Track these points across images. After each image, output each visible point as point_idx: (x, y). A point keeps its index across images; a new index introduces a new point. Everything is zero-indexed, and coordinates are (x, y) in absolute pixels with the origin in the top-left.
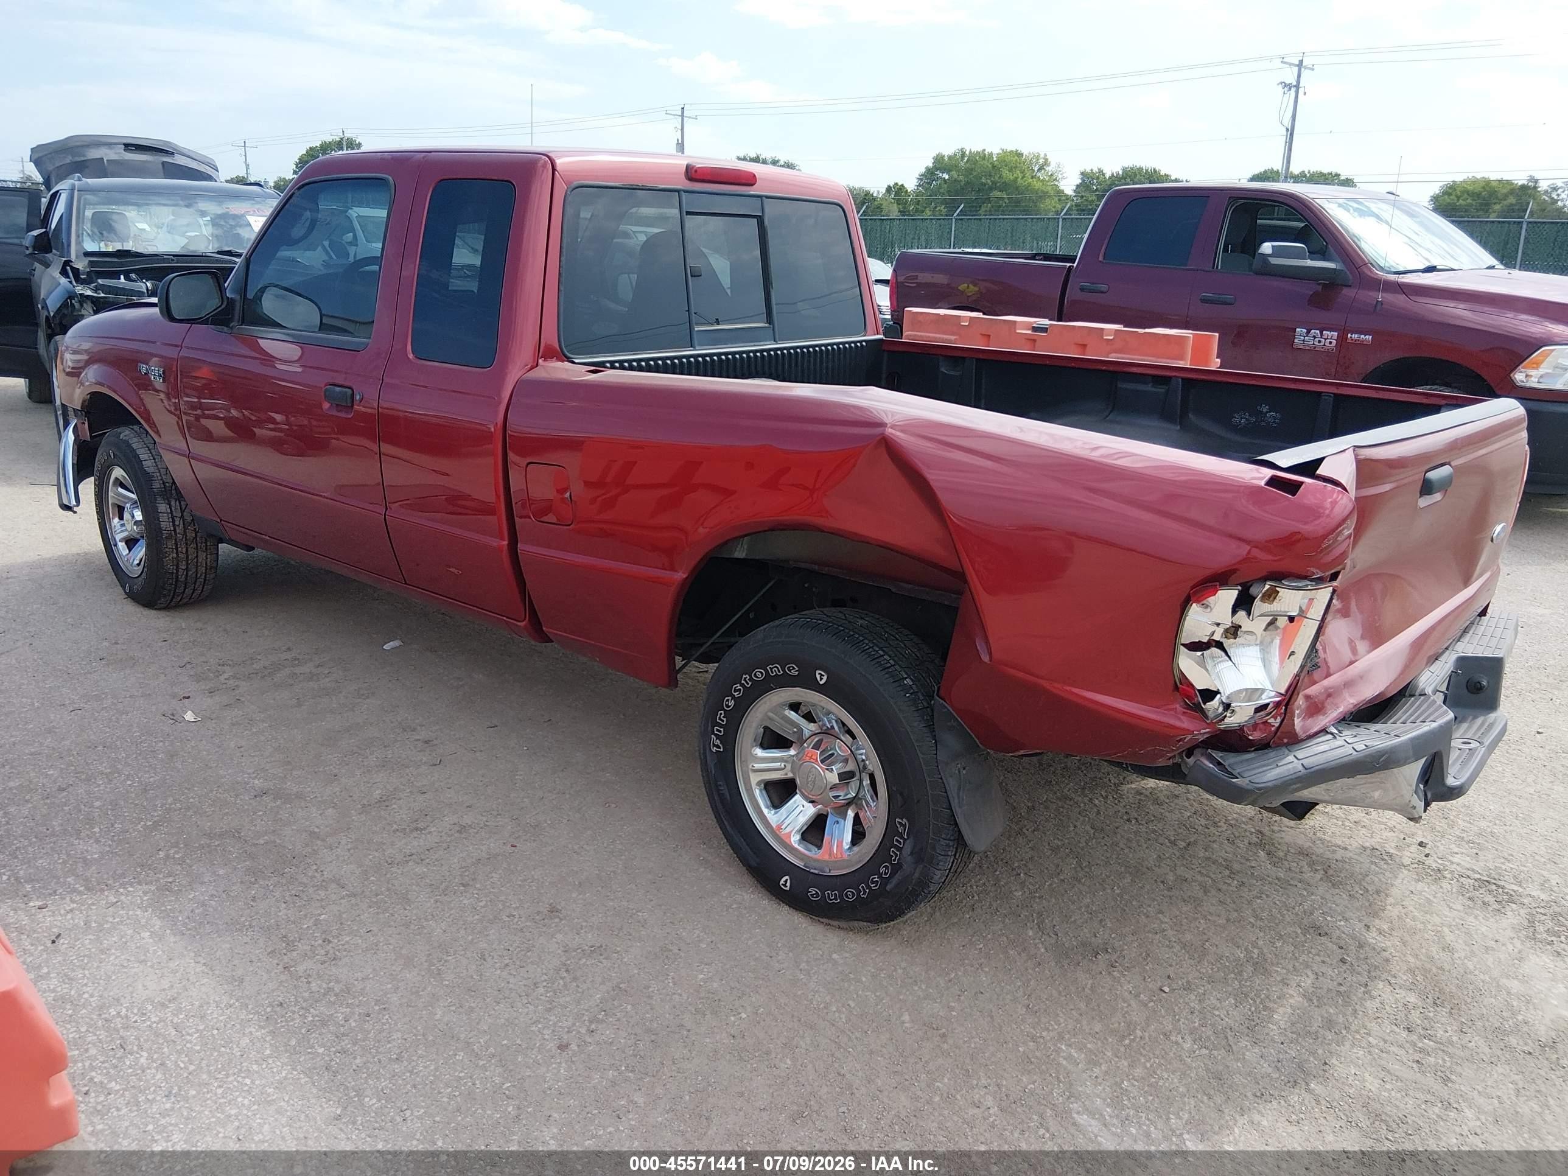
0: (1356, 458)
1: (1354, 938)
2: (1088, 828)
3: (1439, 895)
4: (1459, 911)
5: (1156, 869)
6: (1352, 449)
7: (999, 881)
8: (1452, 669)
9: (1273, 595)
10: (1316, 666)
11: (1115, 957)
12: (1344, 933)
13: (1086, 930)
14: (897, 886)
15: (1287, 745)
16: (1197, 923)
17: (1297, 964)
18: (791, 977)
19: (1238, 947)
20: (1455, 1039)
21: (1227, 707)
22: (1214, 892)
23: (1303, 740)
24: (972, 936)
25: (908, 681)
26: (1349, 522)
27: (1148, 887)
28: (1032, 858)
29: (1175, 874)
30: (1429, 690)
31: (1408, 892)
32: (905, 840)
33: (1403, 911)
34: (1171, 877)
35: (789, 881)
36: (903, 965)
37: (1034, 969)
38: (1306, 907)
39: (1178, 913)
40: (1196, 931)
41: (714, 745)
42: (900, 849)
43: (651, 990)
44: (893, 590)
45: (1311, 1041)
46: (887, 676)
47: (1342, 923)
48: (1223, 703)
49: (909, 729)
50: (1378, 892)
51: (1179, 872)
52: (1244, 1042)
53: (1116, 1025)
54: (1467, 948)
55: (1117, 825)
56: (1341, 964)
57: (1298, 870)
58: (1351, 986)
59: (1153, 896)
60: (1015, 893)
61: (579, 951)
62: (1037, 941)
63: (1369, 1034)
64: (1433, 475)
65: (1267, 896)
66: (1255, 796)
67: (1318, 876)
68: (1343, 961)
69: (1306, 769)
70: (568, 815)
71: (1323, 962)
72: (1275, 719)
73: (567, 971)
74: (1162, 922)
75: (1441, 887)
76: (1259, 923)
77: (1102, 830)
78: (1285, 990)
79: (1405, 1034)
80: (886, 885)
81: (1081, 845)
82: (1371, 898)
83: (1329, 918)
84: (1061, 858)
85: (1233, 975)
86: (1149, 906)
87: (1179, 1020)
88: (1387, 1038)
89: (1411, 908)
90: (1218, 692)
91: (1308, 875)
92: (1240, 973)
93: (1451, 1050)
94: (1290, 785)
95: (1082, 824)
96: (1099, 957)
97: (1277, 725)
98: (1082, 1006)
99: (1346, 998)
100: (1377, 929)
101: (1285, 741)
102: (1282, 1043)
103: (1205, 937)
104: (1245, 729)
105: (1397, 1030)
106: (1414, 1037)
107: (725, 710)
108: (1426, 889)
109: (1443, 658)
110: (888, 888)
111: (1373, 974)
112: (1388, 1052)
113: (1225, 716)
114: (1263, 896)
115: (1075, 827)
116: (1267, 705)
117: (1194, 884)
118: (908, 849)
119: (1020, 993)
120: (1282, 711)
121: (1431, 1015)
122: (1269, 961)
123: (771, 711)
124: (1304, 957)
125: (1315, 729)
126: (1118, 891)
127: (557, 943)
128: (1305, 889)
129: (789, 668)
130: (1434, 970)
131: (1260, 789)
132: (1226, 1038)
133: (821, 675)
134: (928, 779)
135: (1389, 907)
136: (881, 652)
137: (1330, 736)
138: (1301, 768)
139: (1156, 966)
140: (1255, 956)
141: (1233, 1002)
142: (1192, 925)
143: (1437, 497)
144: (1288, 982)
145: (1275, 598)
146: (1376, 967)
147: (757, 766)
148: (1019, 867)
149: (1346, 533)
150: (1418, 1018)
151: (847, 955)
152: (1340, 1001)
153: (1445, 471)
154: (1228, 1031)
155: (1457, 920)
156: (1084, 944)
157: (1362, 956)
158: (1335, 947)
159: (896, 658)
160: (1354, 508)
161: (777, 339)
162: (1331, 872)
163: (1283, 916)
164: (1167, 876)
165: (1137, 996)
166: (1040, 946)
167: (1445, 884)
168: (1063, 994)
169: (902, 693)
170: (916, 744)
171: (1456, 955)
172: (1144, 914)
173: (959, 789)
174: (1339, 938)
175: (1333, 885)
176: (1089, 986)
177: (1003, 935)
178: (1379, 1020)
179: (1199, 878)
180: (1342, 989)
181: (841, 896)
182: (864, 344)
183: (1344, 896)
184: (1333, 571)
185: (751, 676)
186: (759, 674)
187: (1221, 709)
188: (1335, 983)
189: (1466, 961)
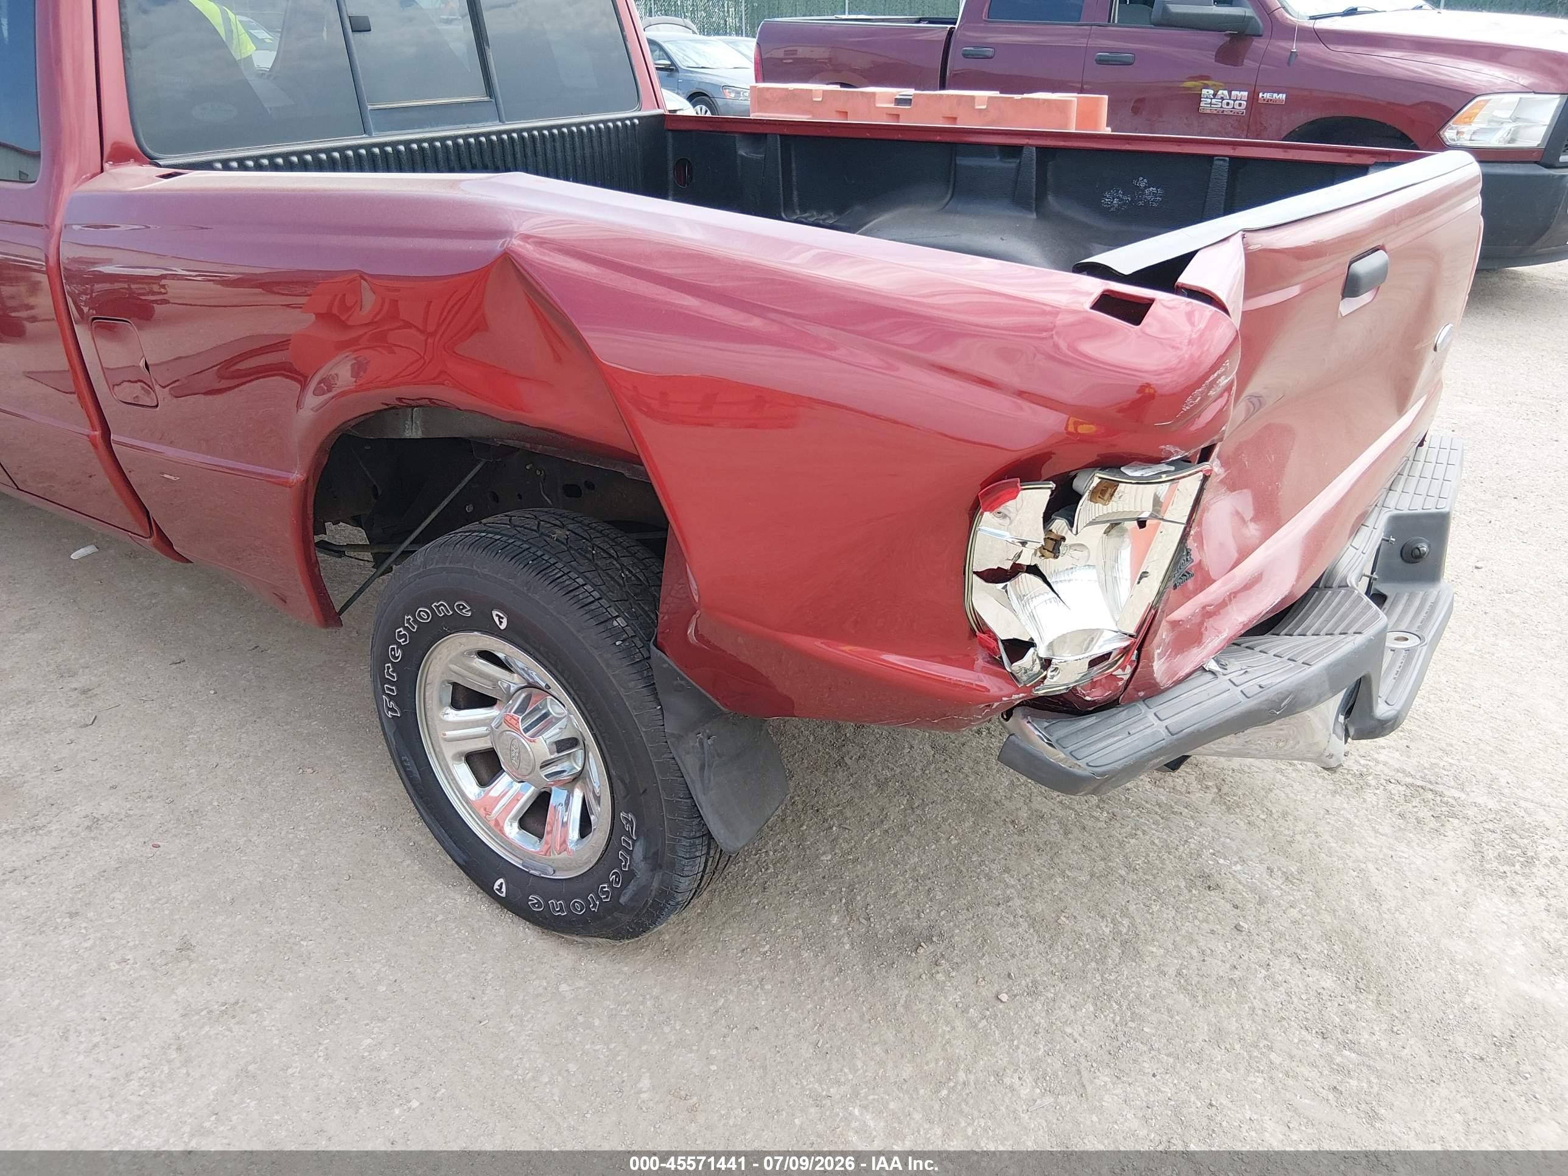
0: (1245, 249)
1: (1253, 890)
2: (928, 748)
3: (1362, 813)
4: (1386, 835)
5: (1006, 803)
6: (1239, 237)
7: (804, 840)
8: (1382, 536)
9: (1110, 491)
10: (1187, 575)
11: (941, 948)
12: (1240, 883)
13: (908, 908)
14: (631, 899)
15: (1144, 699)
16: (1052, 884)
17: (1178, 939)
18: (495, 1030)
19: (1103, 917)
20: (1384, 1044)
21: (1046, 663)
22: (1076, 832)
23: (1168, 689)
24: (757, 933)
25: (620, 622)
26: (1227, 363)
27: (993, 831)
28: (850, 802)
29: (1030, 809)
30: (1352, 580)
31: (1322, 812)
32: (634, 842)
33: (1317, 841)
34: (1024, 814)
35: (504, 886)
36: (656, 991)
37: (831, 979)
38: (1192, 846)
39: (1029, 869)
40: (1049, 897)
41: (389, 709)
42: (630, 853)
43: (290, 1071)
44: (626, 475)
45: (1193, 1067)
46: (588, 616)
47: (1239, 867)
48: (1041, 659)
49: (622, 692)
50: (1284, 815)
51: (1035, 805)
52: (1104, 1078)
53: (932, 1065)
54: (1398, 894)
55: (963, 740)
56: (1235, 932)
57: (1183, 790)
58: (1248, 968)
59: (999, 844)
60: (823, 858)
61: (204, 1013)
62: (842, 932)
63: (1271, 1048)
64: (1362, 267)
65: (1144, 832)
66: (1096, 785)
67: (1210, 796)
68: (1238, 928)
69: (1172, 735)
70: (245, 791)
71: (1212, 932)
72: (1124, 669)
73: (179, 1049)
74: (1007, 886)
75: (1365, 801)
76: (1133, 876)
77: (945, 749)
78: (1161, 984)
79: (1317, 1043)
80: (619, 898)
81: (916, 774)
82: (1275, 824)
83: (1221, 861)
84: (888, 796)
85: (1093, 964)
86: (993, 861)
87: (1018, 1047)
88: (1294, 1052)
89: (1326, 836)
90: (1031, 644)
91: (1196, 796)
92: (1103, 961)
93: (1379, 1065)
94: (1149, 760)
95: (920, 742)
96: (921, 951)
97: (1126, 677)
98: (890, 1035)
99: (1241, 990)
100: (1284, 873)
101: (1141, 694)
102: (1154, 1075)
103: (1061, 905)
104: (1079, 689)
105: (1309, 1038)
106: (1331, 1048)
107: (392, 663)
108: (1345, 805)
109: (1370, 522)
110: (622, 900)
111: (1278, 946)
112: (1295, 1077)
113: (1045, 677)
114: (1139, 832)
115: (912, 747)
116: (1110, 654)
117: (1052, 821)
118: (639, 851)
119: (809, 1023)
120: (1134, 658)
121: (1353, 1007)
122: (1142, 935)
123: (451, 662)
124: (1187, 927)
125: (1187, 670)
126: (955, 842)
127: (177, 1002)
128: (1192, 818)
129: (459, 606)
130: (1357, 932)
131: (1102, 774)
132: (1079, 1072)
133: (500, 617)
134: (654, 761)
135: (1299, 837)
136: (581, 581)
137: (1210, 676)
138: (1164, 733)
139: (994, 959)
140: (1124, 931)
141: (1092, 1009)
142: (1046, 888)
143: (1366, 298)
144: (1166, 969)
145: (1112, 495)
146: (1282, 935)
147: (450, 734)
148: (832, 817)
149: (1223, 382)
150: (1336, 1013)
151: (582, 983)
152: (1233, 996)
153: (1378, 259)
154: (1082, 1060)
155: (1385, 850)
156: (902, 932)
157: (1263, 918)
158: (1229, 906)
159: (603, 588)
160: (1236, 338)
161: (504, 119)
162: (1225, 789)
163: (1163, 862)
164: (1020, 813)
165: (965, 1011)
166: (846, 940)
167: (1369, 795)
168: (867, 1017)
169: (609, 641)
170: (634, 713)
171: (1385, 907)
172: (987, 875)
173: (702, 768)
174: (1234, 891)
175: (1229, 809)
176: (902, 1002)
177: (798, 926)
178: (1284, 1023)
179: (1061, 813)
180: (1237, 974)
181: (568, 907)
182: (636, 121)
183: (1242, 824)
184: (1202, 446)
185: (414, 617)
186: (424, 614)
187: (1037, 668)
188: (1228, 965)
189: (1397, 914)
